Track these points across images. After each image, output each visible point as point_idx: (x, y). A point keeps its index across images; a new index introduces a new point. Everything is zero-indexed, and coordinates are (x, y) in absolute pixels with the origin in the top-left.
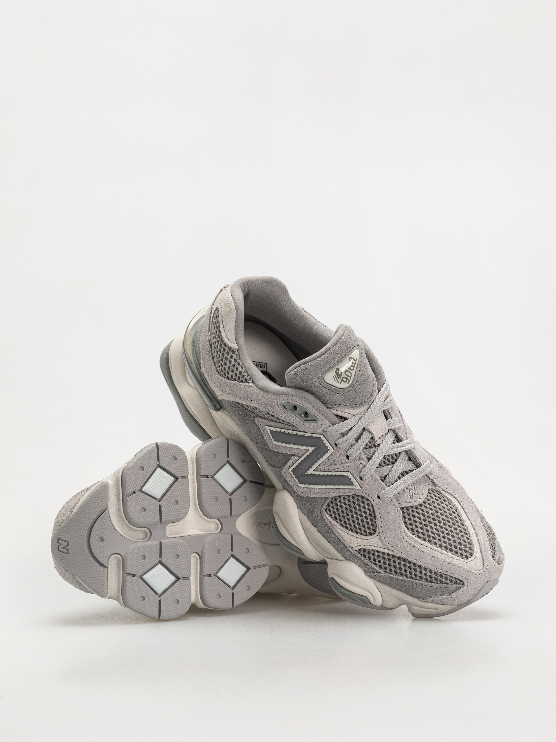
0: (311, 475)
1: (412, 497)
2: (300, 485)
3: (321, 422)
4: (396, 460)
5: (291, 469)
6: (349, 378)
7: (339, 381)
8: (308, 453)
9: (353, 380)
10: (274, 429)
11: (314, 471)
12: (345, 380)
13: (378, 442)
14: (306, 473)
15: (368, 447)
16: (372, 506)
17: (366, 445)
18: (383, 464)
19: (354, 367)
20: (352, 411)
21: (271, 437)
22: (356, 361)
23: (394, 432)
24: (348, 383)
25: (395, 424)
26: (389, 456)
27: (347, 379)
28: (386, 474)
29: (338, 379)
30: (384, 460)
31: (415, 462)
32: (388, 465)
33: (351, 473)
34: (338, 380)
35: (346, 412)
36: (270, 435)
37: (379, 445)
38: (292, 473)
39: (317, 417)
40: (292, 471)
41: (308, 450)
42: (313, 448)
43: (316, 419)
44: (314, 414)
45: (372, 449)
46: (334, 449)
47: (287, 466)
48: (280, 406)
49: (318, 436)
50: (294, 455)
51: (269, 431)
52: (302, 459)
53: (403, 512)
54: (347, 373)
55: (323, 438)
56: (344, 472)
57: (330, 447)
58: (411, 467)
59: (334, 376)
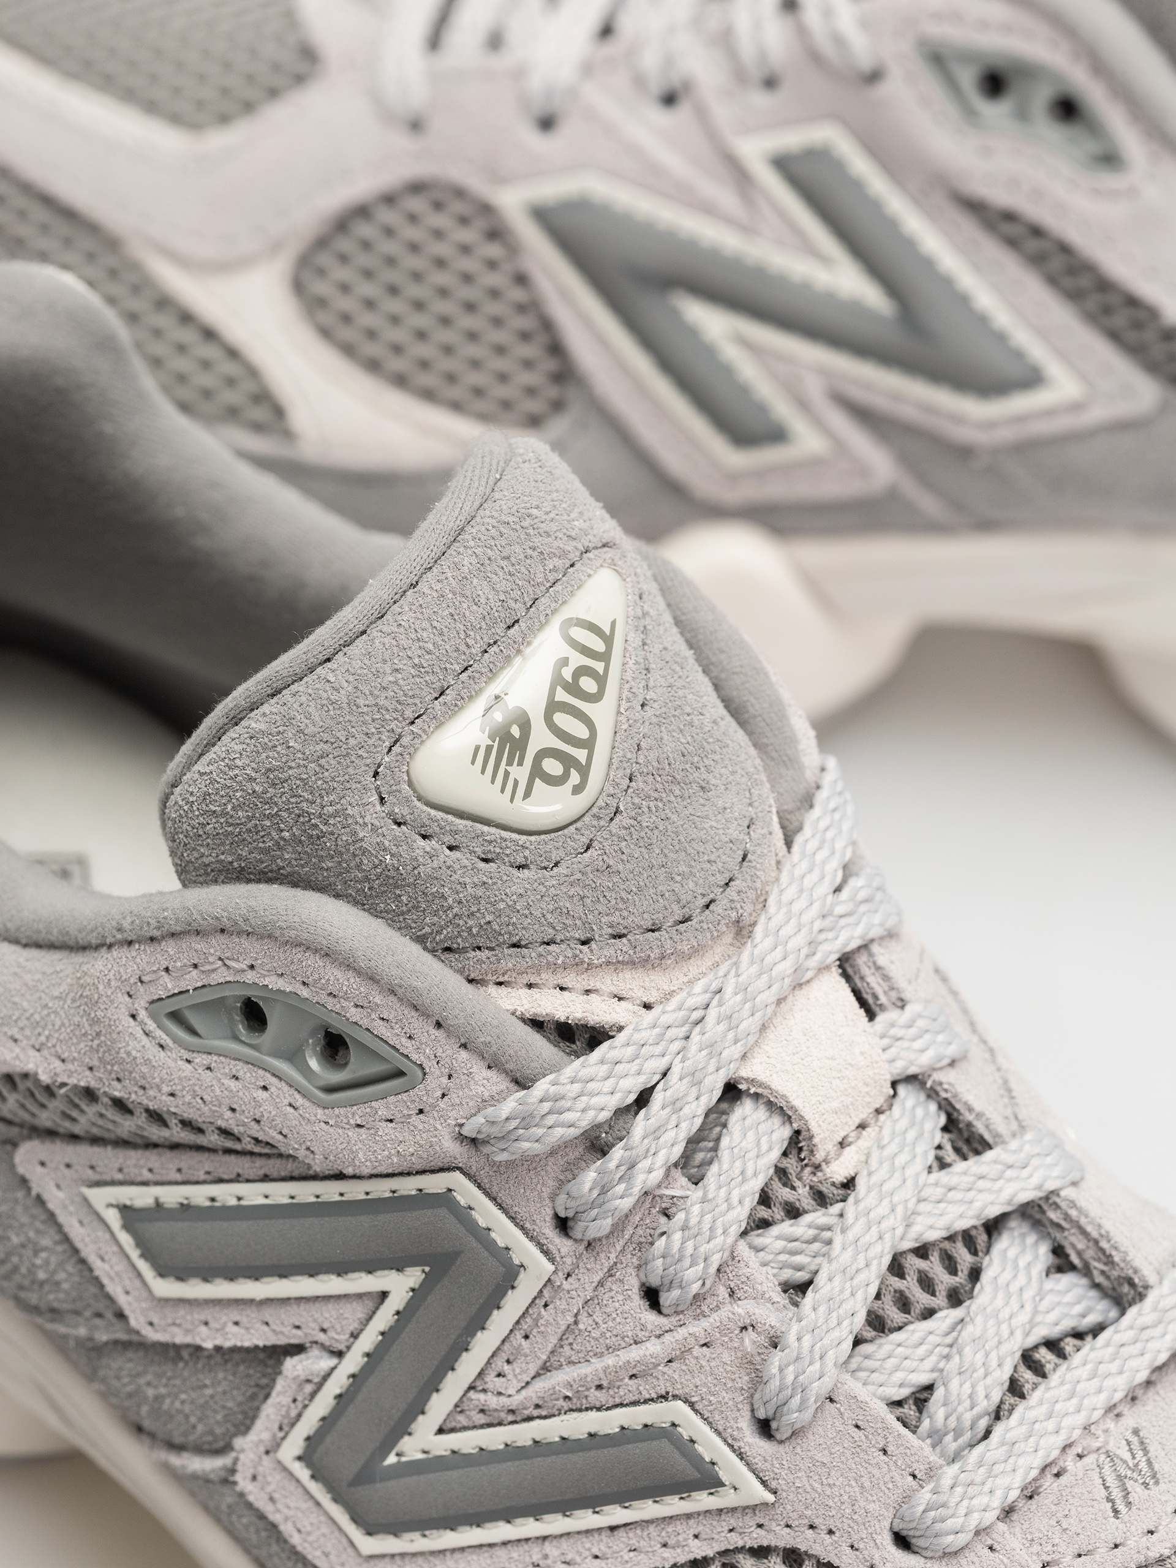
0: (432, 1465)
1: (1121, 1507)
2: (370, 1545)
3: (436, 1081)
4: (975, 1274)
5: (293, 1445)
6: (581, 755)
7: (516, 783)
8: (384, 1318)
9: (610, 765)
10: (141, 1197)
11: (441, 1431)
12: (553, 767)
13: (838, 1171)
14: (392, 1459)
15: (778, 1213)
17: (765, 1199)
18: (894, 1315)
19: (601, 680)
20: (636, 984)
21: (134, 1254)
22: (608, 640)
23: (932, 1094)
24: (577, 790)
25: (927, 1037)
26: (922, 1251)
27: (568, 762)
28: (923, 1379)
29: (510, 763)
30: (896, 1283)
31: (1103, 1272)
32: (928, 1313)
33: (692, 1405)
34: (507, 774)
35: (596, 991)
36: (125, 1239)
37: (849, 1184)
38: (302, 1472)
39: (407, 1047)
40: (299, 1458)
41: (384, 1295)
42: (414, 1277)
43: (404, 1064)
44: (381, 1029)
45: (807, 1219)
46: (552, 1260)
47: (262, 1430)
48: (151, 1025)
49: (434, 1184)
50: (297, 1349)
51: (113, 1218)
52: (353, 1362)
54: (561, 719)
55: (466, 1192)
56: (646, 1402)
57: (524, 1250)
58: (1078, 1309)
59: (477, 748)
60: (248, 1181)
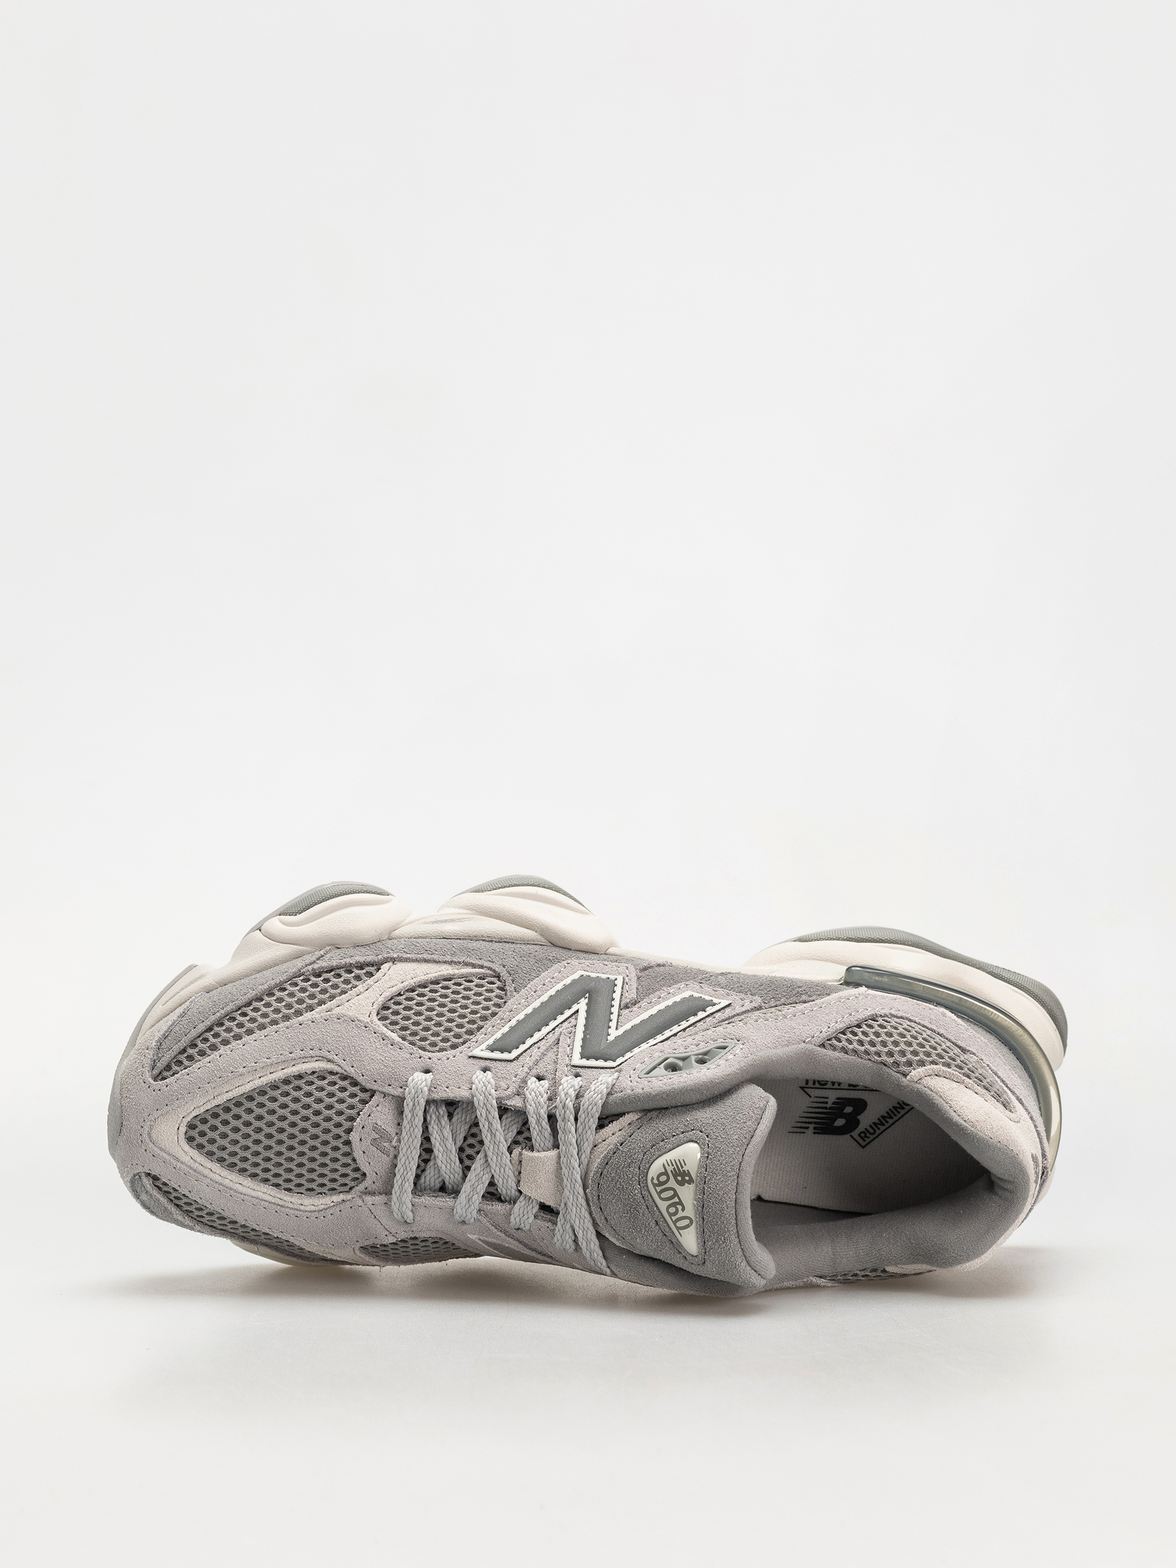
0: (575, 1002)
2: (580, 974)
4: (461, 1160)
5: (619, 983)
6: (659, 1189)
7: (669, 1165)
8: (613, 1024)
11: (578, 1010)
12: (663, 1178)
13: (516, 1152)
14: (587, 995)
15: (524, 1128)
16: (424, 1049)
17: (529, 1128)
18: (473, 1130)
19: (671, 1215)
20: (603, 1149)
22: (678, 1229)
23: (509, 1199)
24: (653, 1179)
26: (478, 1152)
27: (661, 1184)
28: (454, 1120)
29: (674, 1169)
30: (478, 1138)
32: (465, 1139)
34: (673, 1165)
35: (610, 1136)
37: (511, 1151)
38: (612, 977)
40: (615, 980)
41: (617, 1029)
42: (611, 1038)
45: (514, 1133)
46: (574, 1066)
47: (632, 979)
49: (621, 1059)
50: (635, 1003)
51: (715, 1001)
52: (615, 1010)
53: (364, 1090)
54: (671, 1193)
55: (609, 1063)
56: (522, 1053)
57: (583, 1062)
58: (428, 1179)
59: (685, 1165)
60: (680, 1031)
